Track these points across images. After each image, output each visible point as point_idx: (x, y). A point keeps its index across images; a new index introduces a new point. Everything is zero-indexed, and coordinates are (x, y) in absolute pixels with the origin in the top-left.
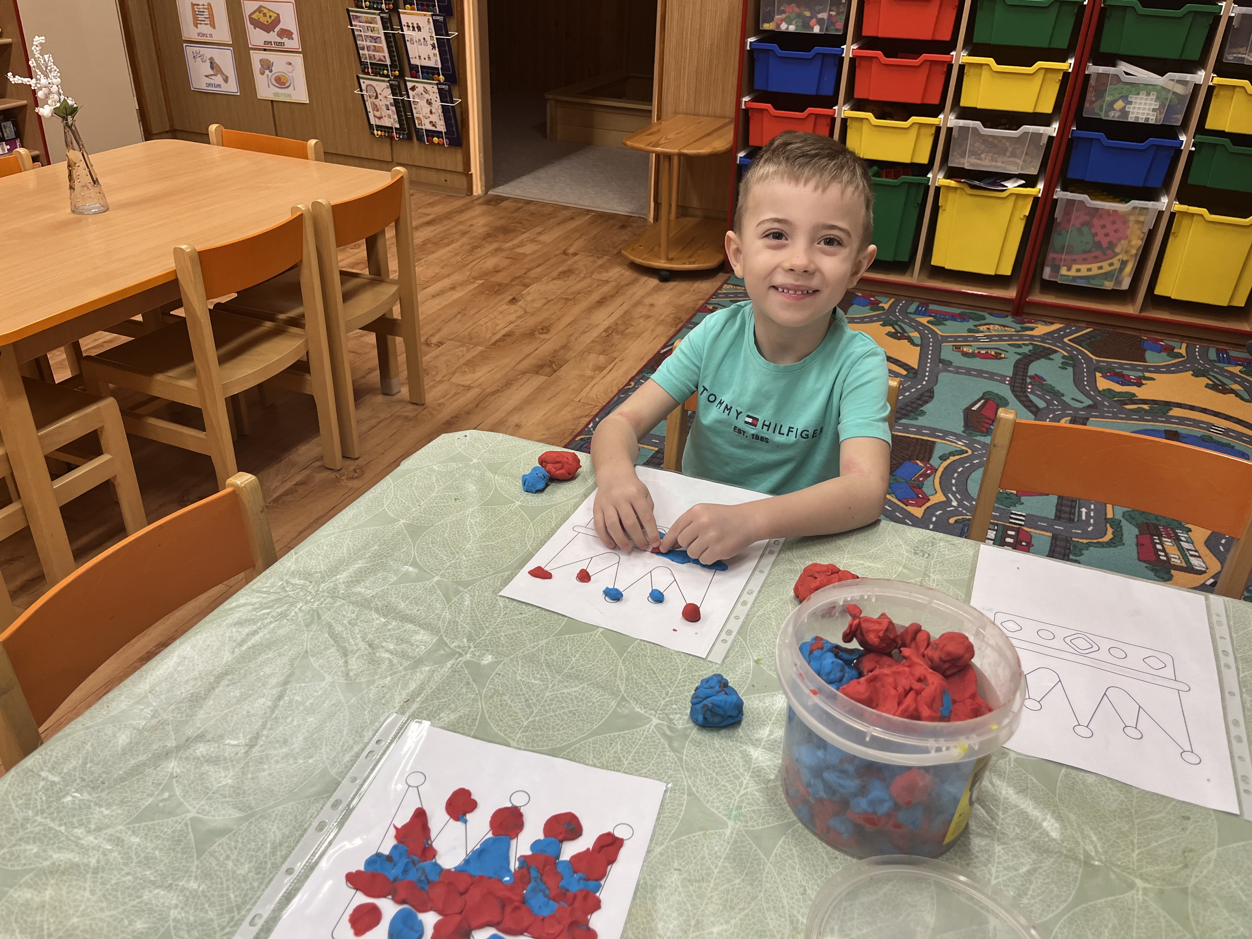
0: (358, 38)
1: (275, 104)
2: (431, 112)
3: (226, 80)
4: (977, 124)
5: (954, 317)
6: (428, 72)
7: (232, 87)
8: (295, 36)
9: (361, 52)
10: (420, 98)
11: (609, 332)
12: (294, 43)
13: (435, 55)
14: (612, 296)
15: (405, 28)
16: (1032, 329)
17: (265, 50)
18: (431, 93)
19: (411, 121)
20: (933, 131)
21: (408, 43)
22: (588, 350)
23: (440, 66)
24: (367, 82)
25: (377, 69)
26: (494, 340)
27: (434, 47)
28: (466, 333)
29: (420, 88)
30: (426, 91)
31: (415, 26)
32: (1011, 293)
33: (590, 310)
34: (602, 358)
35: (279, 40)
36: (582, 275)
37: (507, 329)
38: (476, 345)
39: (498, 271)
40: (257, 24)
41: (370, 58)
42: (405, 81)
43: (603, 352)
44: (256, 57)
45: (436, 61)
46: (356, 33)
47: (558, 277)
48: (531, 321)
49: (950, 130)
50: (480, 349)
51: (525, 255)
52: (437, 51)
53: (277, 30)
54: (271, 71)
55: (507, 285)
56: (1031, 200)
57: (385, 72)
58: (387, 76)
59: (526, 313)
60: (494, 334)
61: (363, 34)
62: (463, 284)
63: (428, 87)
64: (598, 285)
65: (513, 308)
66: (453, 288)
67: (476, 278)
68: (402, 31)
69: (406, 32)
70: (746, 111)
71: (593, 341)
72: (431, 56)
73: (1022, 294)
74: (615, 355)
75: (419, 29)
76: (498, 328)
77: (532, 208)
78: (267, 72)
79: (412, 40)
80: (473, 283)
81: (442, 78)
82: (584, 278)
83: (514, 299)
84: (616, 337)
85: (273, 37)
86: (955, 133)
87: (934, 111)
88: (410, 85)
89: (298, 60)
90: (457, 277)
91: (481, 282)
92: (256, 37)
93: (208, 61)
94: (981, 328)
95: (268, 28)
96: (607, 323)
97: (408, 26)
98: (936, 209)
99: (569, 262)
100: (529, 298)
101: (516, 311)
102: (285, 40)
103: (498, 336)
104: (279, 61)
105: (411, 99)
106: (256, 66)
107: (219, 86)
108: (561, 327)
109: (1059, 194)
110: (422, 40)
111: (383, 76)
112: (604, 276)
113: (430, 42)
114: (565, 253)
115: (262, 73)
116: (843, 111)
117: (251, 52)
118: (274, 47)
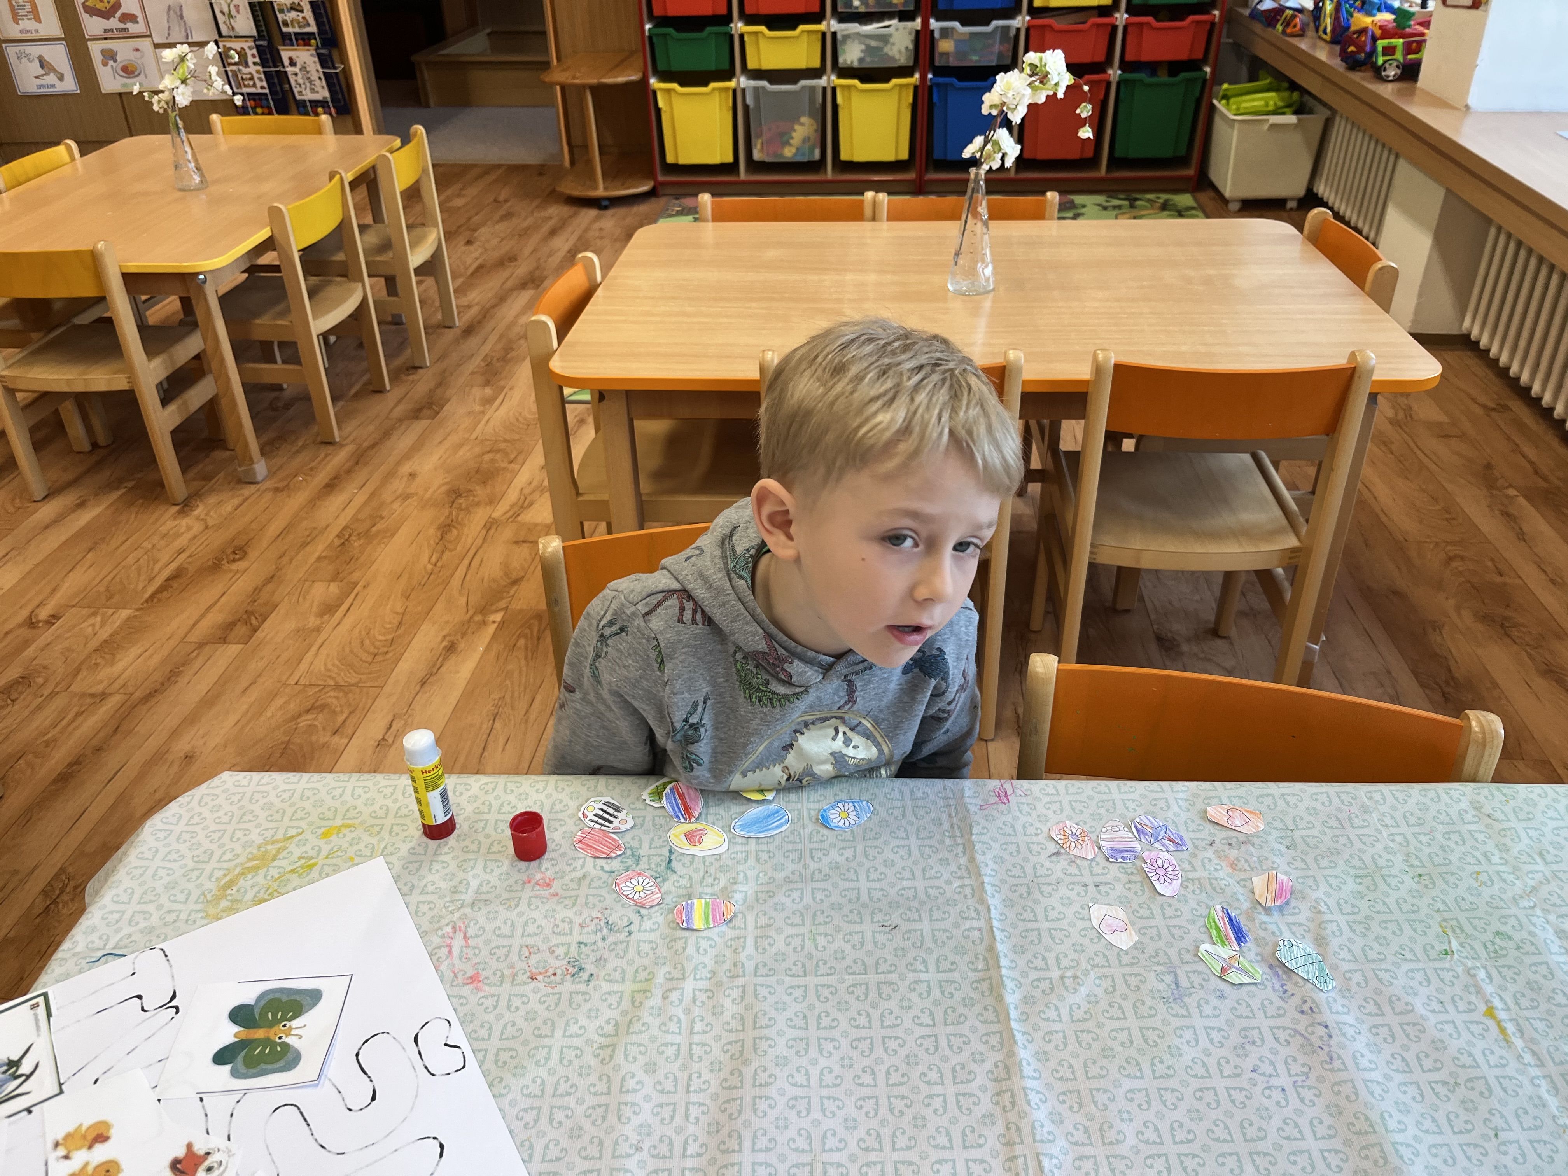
1: (124, 97)
3: (61, 78)
6: (304, 39)
7: (69, 85)
8: (142, 19)
12: (142, 27)
13: (310, 19)
14: (560, 228)
17: (106, 39)
18: (309, 61)
19: (289, 93)
20: (820, 35)
21: (277, 10)
23: (316, 30)
27: (307, 10)
33: (545, 240)
35: (122, 26)
36: (523, 215)
40: (93, 11)
42: (278, 51)
44: (95, 49)
45: (313, 26)
47: (501, 220)
48: (495, 255)
49: (834, 34)
52: (312, 15)
53: (118, 15)
54: (115, 61)
63: (305, 54)
64: (543, 222)
70: (650, 37)
72: (306, 21)
78: (111, 63)
81: (319, 43)
82: (527, 217)
85: (113, 23)
86: (838, 37)
87: (817, 18)
88: (284, 54)
89: (149, 45)
92: (93, 25)
93: (37, 60)
95: (107, 14)
99: (505, 208)
100: (483, 239)
101: (476, 250)
102: (129, 25)
103: (472, 269)
104: (124, 49)
106: (97, 58)
107: (53, 86)
108: (526, 255)
112: (544, 214)
114: (495, 202)
115: (105, 64)
116: (739, 27)
117: (89, 43)
118: (116, 34)
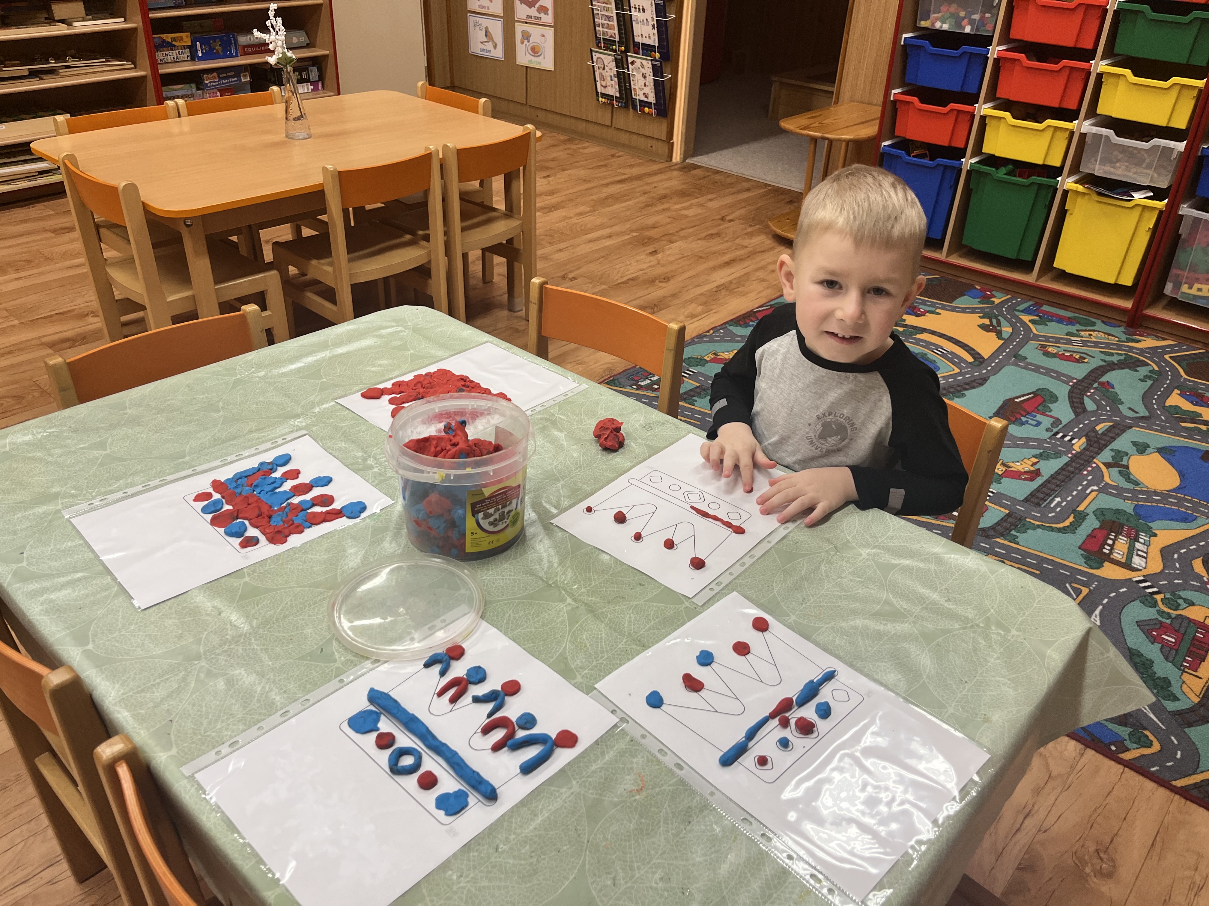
0: (596, 16)
1: (528, 69)
2: (645, 85)
3: (495, 47)
4: (1110, 133)
5: (1061, 320)
6: (648, 49)
7: (498, 53)
8: (550, 12)
9: (597, 28)
10: (637, 72)
11: (719, 289)
12: (548, 18)
13: (654, 34)
14: (741, 260)
15: (633, 10)
16: (1138, 341)
17: (526, 23)
18: (646, 68)
19: (628, 91)
20: (1067, 134)
21: (634, 23)
22: (692, 301)
23: (657, 44)
24: (598, 55)
25: (608, 44)
26: (619, 281)
27: (653, 26)
28: (599, 274)
29: (638, 62)
30: (642, 66)
31: (641, 8)
32: (1128, 304)
33: (714, 269)
34: (700, 308)
35: (537, 15)
36: (726, 239)
37: (635, 275)
38: (601, 284)
39: (654, 228)
41: (604, 34)
42: (627, 56)
43: (704, 304)
44: (519, 28)
45: (655, 40)
46: (595, 12)
47: (704, 238)
48: (659, 271)
49: (1083, 136)
50: (604, 287)
51: (687, 216)
52: (656, 31)
53: (537, 6)
54: (529, 42)
55: (657, 239)
56: (1157, 212)
57: (614, 47)
58: (615, 51)
59: (658, 264)
60: (622, 277)
61: (599, 12)
62: (619, 234)
63: (644, 62)
64: (736, 249)
65: (652, 258)
66: (609, 237)
67: (632, 231)
68: (630, 12)
69: (634, 13)
70: (895, 102)
71: (701, 294)
72: (651, 35)
73: (1137, 307)
74: (713, 307)
75: (644, 10)
76: (628, 273)
77: (717, 177)
78: (526, 42)
79: (637, 20)
80: (629, 234)
81: (657, 55)
82: (727, 241)
83: (655, 251)
84: (724, 293)
85: (533, 12)
86: (1088, 139)
87: (1070, 115)
88: (630, 60)
89: (550, 33)
90: (618, 228)
91: (635, 234)
92: (522, 11)
93: (484, 30)
94: (1083, 333)
95: (531, 5)
96: (723, 281)
97: (635, 8)
98: (1062, 214)
99: (722, 227)
100: (668, 252)
101: (651, 261)
102: (542, 15)
103: (624, 279)
104: (535, 32)
105: (630, 73)
106: (518, 36)
107: (490, 51)
108: (680, 279)
109: (1185, 210)
110: (645, 21)
111: (612, 50)
112: (746, 242)
113: (651, 23)
114: (723, 219)
115: (522, 43)
116: (984, 109)
117: (516, 24)
118: (533, 20)
